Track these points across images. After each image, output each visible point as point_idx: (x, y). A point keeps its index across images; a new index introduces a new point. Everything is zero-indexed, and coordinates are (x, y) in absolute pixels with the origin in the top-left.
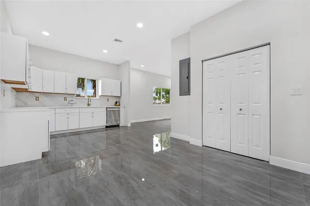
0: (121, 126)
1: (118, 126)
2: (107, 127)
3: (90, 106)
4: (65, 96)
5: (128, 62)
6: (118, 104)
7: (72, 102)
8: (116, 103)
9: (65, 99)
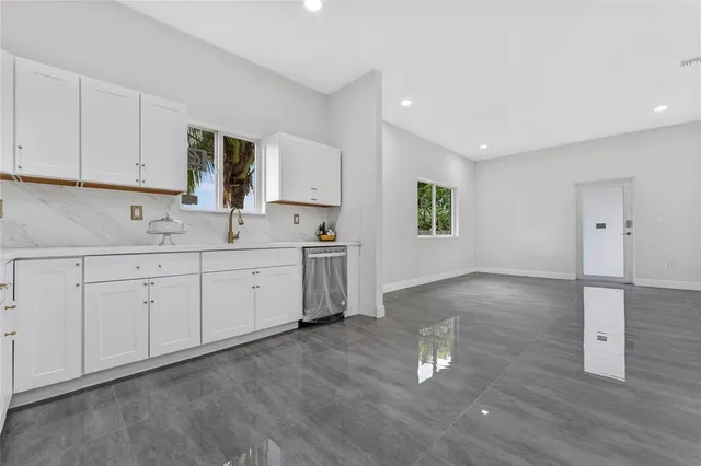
0: (349, 318)
1: (340, 317)
2: (302, 325)
3: (237, 244)
4: (138, 199)
5: (373, 77)
6: (330, 233)
7: (167, 227)
8: (322, 228)
9: (136, 213)
